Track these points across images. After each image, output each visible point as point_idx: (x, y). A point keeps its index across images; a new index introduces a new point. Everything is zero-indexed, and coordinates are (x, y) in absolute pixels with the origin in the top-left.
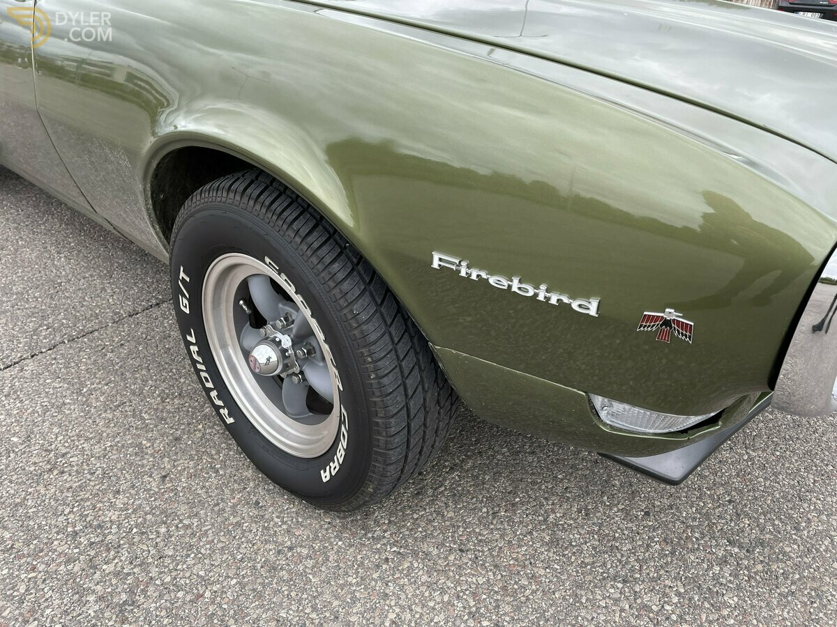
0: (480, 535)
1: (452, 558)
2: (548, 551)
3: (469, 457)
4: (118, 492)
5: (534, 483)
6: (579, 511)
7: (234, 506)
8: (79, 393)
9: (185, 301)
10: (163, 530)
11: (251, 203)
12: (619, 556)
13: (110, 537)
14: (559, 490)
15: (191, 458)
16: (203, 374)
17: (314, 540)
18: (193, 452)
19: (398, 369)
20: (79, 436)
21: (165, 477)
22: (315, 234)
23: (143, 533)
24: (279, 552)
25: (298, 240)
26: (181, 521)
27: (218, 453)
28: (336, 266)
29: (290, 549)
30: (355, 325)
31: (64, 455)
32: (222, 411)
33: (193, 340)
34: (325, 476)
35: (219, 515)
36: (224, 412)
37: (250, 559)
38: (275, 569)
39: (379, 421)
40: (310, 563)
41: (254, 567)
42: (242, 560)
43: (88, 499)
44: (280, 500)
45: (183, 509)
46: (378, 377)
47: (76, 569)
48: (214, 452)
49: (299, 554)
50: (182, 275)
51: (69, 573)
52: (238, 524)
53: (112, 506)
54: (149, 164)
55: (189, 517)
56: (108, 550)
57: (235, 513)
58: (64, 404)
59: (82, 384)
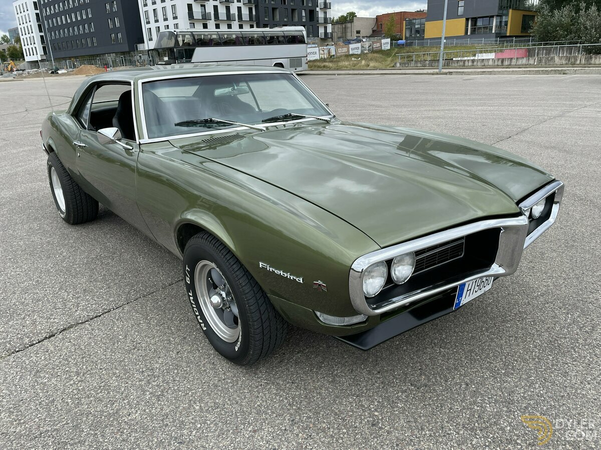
0: (302, 377)
1: (287, 385)
2: (329, 384)
3: (307, 348)
4: (160, 357)
5: (333, 359)
6: (349, 370)
7: (204, 364)
8: (146, 319)
9: (188, 279)
10: (176, 371)
11: (209, 243)
12: (359, 387)
13: (156, 373)
14: (343, 362)
15: (190, 345)
16: (195, 309)
17: (234, 377)
18: (191, 343)
19: (256, 304)
20: (146, 336)
21: (178, 352)
22: (228, 254)
23: (168, 372)
24: (219, 381)
25: (223, 257)
26: (183, 369)
27: (200, 344)
28: (235, 266)
29: (224, 380)
30: (240, 287)
31: (139, 343)
32: (202, 325)
33: (191, 294)
34: (237, 349)
35: (198, 367)
36: (203, 325)
37: (208, 383)
38: (217, 386)
39: (251, 323)
40: (231, 385)
41: (209, 385)
42: (204, 383)
43: (148, 360)
44: (223, 363)
45: (184, 364)
46: (249, 306)
47: (143, 383)
48: (199, 343)
49: (227, 382)
50: (187, 268)
51: (140, 385)
52: (205, 370)
53: (157, 362)
54: (176, 227)
55: (186, 367)
56: (155, 378)
57: (204, 366)
58: (140, 323)
59: (148, 315)
